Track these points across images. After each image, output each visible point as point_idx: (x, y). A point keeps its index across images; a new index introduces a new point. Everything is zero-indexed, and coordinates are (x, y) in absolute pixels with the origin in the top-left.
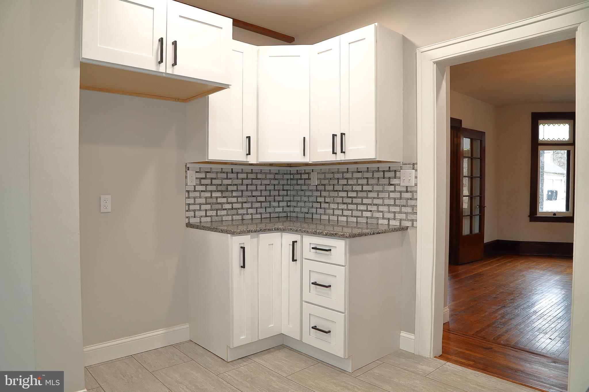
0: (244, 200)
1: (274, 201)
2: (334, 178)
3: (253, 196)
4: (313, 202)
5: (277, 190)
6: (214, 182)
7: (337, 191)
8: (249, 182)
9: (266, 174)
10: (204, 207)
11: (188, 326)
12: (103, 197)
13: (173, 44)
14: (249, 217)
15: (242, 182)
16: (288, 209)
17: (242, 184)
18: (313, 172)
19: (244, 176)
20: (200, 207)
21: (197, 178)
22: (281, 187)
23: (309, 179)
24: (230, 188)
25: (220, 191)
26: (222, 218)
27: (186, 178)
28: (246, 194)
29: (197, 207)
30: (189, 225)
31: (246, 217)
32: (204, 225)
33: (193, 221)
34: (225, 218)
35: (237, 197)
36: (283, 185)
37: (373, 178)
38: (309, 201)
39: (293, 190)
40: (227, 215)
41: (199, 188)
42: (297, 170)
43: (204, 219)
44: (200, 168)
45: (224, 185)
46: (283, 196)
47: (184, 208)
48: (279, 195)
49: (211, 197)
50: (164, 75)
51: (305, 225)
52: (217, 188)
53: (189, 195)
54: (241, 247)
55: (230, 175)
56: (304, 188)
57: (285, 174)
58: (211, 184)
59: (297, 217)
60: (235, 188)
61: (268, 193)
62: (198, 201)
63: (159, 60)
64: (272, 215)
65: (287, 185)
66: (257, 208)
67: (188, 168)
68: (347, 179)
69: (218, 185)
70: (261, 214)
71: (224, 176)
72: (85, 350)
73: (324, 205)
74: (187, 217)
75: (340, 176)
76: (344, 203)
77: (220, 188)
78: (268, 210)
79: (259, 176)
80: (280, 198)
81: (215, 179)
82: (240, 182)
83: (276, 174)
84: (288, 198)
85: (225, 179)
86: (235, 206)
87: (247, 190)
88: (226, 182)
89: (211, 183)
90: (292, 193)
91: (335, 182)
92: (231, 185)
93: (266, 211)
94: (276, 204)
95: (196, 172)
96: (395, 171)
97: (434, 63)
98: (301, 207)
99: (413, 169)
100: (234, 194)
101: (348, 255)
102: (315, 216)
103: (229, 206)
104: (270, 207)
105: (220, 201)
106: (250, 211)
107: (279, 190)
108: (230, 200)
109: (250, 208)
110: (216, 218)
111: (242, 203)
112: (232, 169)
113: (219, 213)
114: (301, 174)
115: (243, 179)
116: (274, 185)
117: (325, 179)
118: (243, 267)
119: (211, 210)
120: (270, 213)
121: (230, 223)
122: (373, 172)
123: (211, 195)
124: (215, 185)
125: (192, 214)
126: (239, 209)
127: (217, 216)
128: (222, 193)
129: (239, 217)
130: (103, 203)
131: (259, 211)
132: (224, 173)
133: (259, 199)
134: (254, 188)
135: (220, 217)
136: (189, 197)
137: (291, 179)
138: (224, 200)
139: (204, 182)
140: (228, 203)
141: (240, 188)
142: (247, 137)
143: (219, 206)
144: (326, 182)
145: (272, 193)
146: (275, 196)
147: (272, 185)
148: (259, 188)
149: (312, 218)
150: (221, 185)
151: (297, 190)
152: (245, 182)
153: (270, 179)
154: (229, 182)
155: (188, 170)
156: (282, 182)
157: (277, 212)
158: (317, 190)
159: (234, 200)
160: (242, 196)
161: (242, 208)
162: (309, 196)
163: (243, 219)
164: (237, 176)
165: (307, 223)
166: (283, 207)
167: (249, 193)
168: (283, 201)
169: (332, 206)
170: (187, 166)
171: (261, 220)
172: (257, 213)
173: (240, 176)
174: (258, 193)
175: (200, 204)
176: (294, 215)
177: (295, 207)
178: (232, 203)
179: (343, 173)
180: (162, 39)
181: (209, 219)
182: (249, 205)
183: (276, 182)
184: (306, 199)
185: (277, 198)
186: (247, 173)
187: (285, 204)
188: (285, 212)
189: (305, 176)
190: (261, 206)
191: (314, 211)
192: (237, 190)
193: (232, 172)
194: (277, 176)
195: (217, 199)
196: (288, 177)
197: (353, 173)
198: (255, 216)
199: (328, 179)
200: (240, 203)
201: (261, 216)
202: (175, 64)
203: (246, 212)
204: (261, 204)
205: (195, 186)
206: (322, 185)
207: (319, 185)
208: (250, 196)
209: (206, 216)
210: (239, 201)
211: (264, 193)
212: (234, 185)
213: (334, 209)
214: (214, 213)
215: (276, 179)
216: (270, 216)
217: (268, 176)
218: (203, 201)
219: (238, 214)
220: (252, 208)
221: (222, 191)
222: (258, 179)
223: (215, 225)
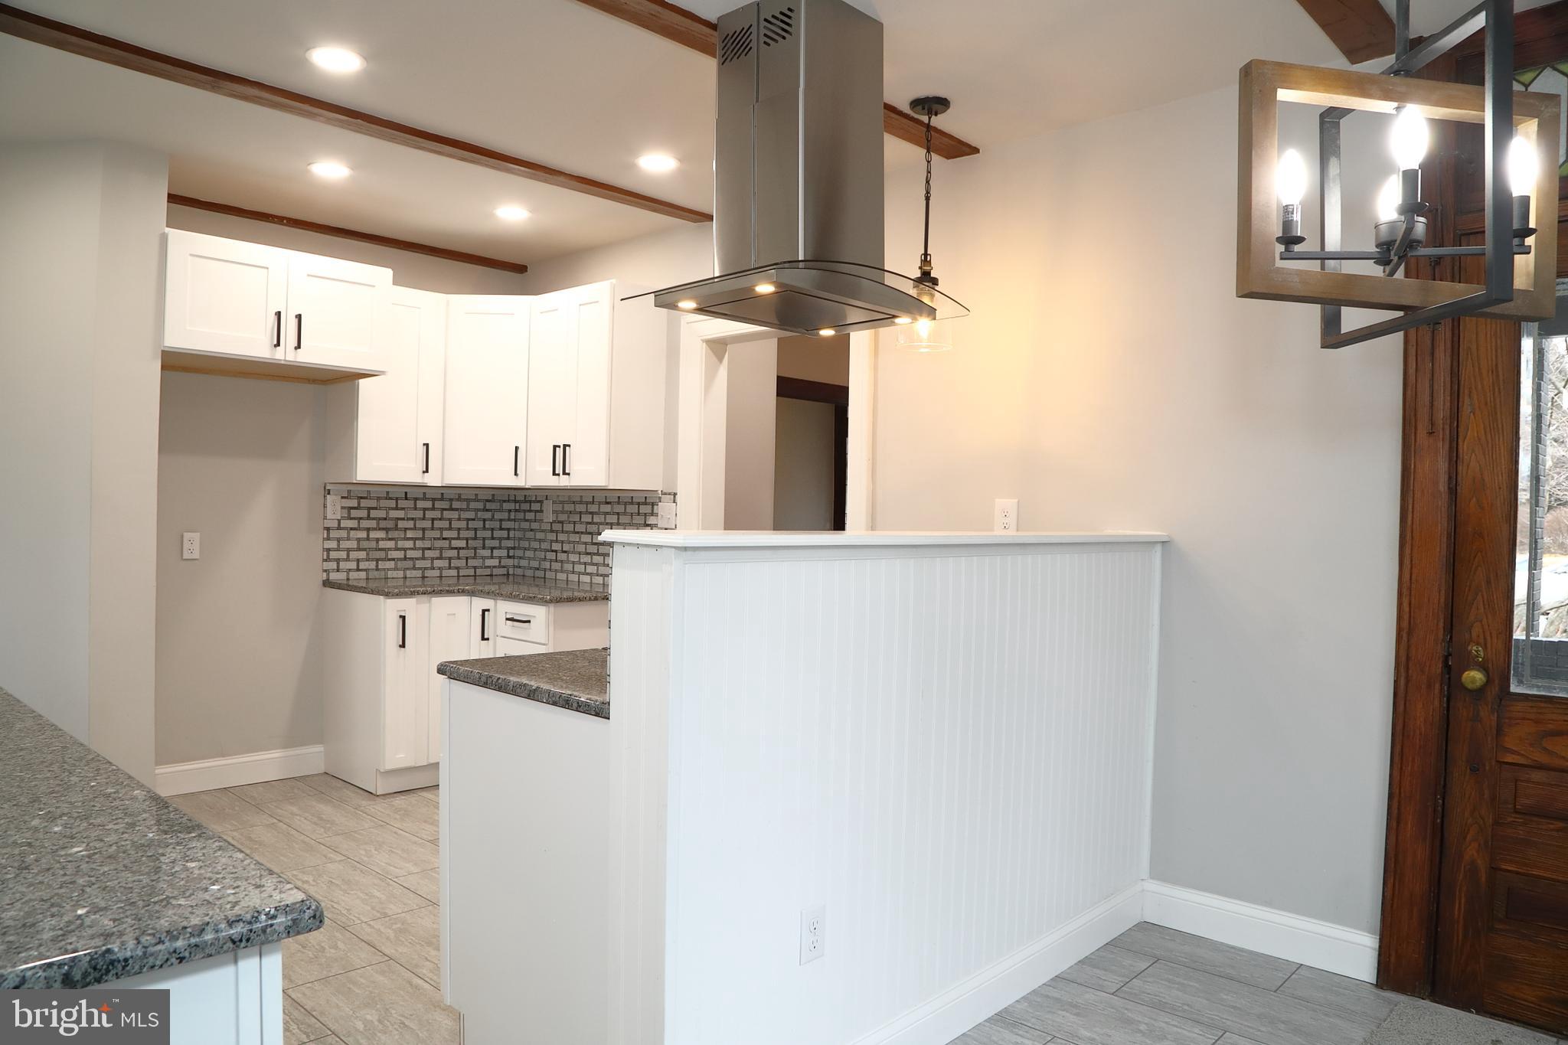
0: (427, 544)
1: (484, 548)
2: (575, 512)
3: (444, 539)
4: (546, 551)
5: (488, 529)
6: (373, 514)
7: (578, 533)
8: (437, 514)
9: (468, 501)
10: (353, 555)
11: (322, 749)
12: (187, 536)
13: (296, 316)
14: (437, 573)
15: (424, 515)
16: (510, 562)
17: (424, 518)
18: (547, 499)
19: (429, 504)
20: (348, 555)
21: (342, 508)
22: (497, 525)
23: (541, 511)
24: (401, 524)
25: (383, 529)
26: (386, 574)
27: (325, 506)
28: (429, 534)
29: (343, 555)
30: (327, 583)
31: (428, 573)
32: (355, 583)
33: (334, 576)
34: (390, 574)
35: (414, 539)
36: (501, 520)
37: (625, 513)
38: (541, 550)
39: (519, 529)
40: (396, 569)
41: (345, 523)
42: (525, 496)
43: (353, 575)
44: (349, 492)
45: (391, 519)
46: (500, 539)
47: (320, 555)
48: (493, 538)
49: (368, 539)
50: (283, 362)
51: (535, 590)
52: (378, 524)
53: (328, 534)
54: (401, 616)
55: (402, 503)
56: (535, 526)
57: (504, 501)
58: (369, 518)
59: (524, 576)
60: (411, 524)
61: (471, 534)
62: (344, 544)
63: (275, 343)
64: (479, 572)
65: (509, 520)
66: (450, 559)
67: (329, 490)
68: (592, 513)
69: (380, 519)
70: (458, 568)
71: (392, 504)
72: (157, 771)
73: (562, 556)
74: (325, 571)
75: (581, 508)
76: (588, 554)
77: (383, 524)
78: (471, 563)
79: (456, 505)
80: (496, 543)
81: (375, 508)
82: (420, 514)
83: (487, 501)
84: (510, 543)
85: (393, 509)
86: (410, 554)
87: (433, 528)
88: (394, 514)
89: (369, 515)
90: (518, 534)
91: (576, 518)
92: (403, 519)
93: (467, 564)
94: (487, 553)
95: (342, 498)
96: (653, 504)
97: (703, 341)
98: (529, 559)
99: (674, 502)
100: (410, 534)
101: (551, 628)
102: (549, 575)
103: (400, 554)
104: (474, 557)
105: (382, 545)
106: (437, 563)
107: (492, 530)
108: (401, 544)
109: (437, 559)
110: (376, 574)
111: (424, 549)
112: (406, 493)
113: (381, 565)
114: (530, 502)
115: (425, 510)
116: (484, 520)
117: (563, 512)
118: (403, 646)
119: (368, 560)
120: (475, 568)
121: (401, 582)
122: (625, 504)
123: (368, 535)
124: (374, 519)
125: (333, 565)
126: (417, 559)
127: (377, 569)
128: (387, 533)
129: (419, 573)
130: (186, 545)
131: (454, 563)
132: (391, 499)
133: (455, 543)
134: (445, 524)
135: (383, 573)
136: (328, 539)
137: (516, 511)
138: (391, 544)
139: (354, 513)
140: (397, 549)
141: (420, 524)
142: (424, 444)
143: (382, 554)
144: (563, 517)
145: (480, 534)
146: (484, 539)
147: (479, 520)
148: (455, 524)
149: (545, 578)
150: (385, 519)
151: (524, 530)
152: (429, 514)
153: (477, 510)
154: (400, 514)
155: (329, 494)
156: (498, 516)
157: (489, 567)
158: (552, 531)
159: (410, 544)
160: (423, 539)
161: (423, 558)
162: (540, 541)
163: (423, 577)
164: (415, 505)
165: (537, 586)
166: (500, 558)
167: (437, 534)
168: (500, 548)
169: (573, 558)
170: (327, 488)
171: (458, 579)
172: (450, 568)
173: (420, 504)
174: (454, 534)
175: (348, 550)
176: (519, 571)
177: (521, 558)
178: (405, 550)
179: (587, 503)
180: (279, 313)
181: (363, 575)
182: (436, 554)
183: (488, 515)
184: (535, 545)
185: (489, 543)
186: (434, 500)
187: (504, 553)
188: (504, 567)
189: (536, 507)
190: (458, 555)
191: (547, 565)
192: (415, 528)
193: (406, 499)
194: (489, 506)
195: (377, 543)
196: (512, 506)
197: (600, 503)
198: (445, 573)
199: (566, 512)
200: (419, 549)
201: (458, 572)
202: (299, 346)
203: (429, 565)
204: (458, 552)
205: (339, 521)
206: (559, 522)
207: (554, 522)
208: (439, 539)
209: (358, 570)
210: (417, 546)
211: (464, 534)
212: (408, 519)
213: (573, 563)
214: (373, 565)
215: (487, 510)
216: (475, 573)
217: (473, 505)
218: (353, 544)
219: (414, 568)
220: (440, 558)
221: (387, 530)
222: (453, 510)
223: (372, 585)
